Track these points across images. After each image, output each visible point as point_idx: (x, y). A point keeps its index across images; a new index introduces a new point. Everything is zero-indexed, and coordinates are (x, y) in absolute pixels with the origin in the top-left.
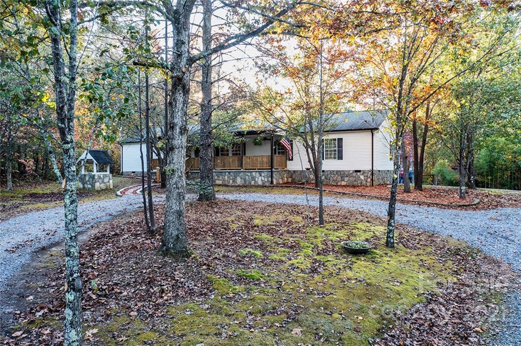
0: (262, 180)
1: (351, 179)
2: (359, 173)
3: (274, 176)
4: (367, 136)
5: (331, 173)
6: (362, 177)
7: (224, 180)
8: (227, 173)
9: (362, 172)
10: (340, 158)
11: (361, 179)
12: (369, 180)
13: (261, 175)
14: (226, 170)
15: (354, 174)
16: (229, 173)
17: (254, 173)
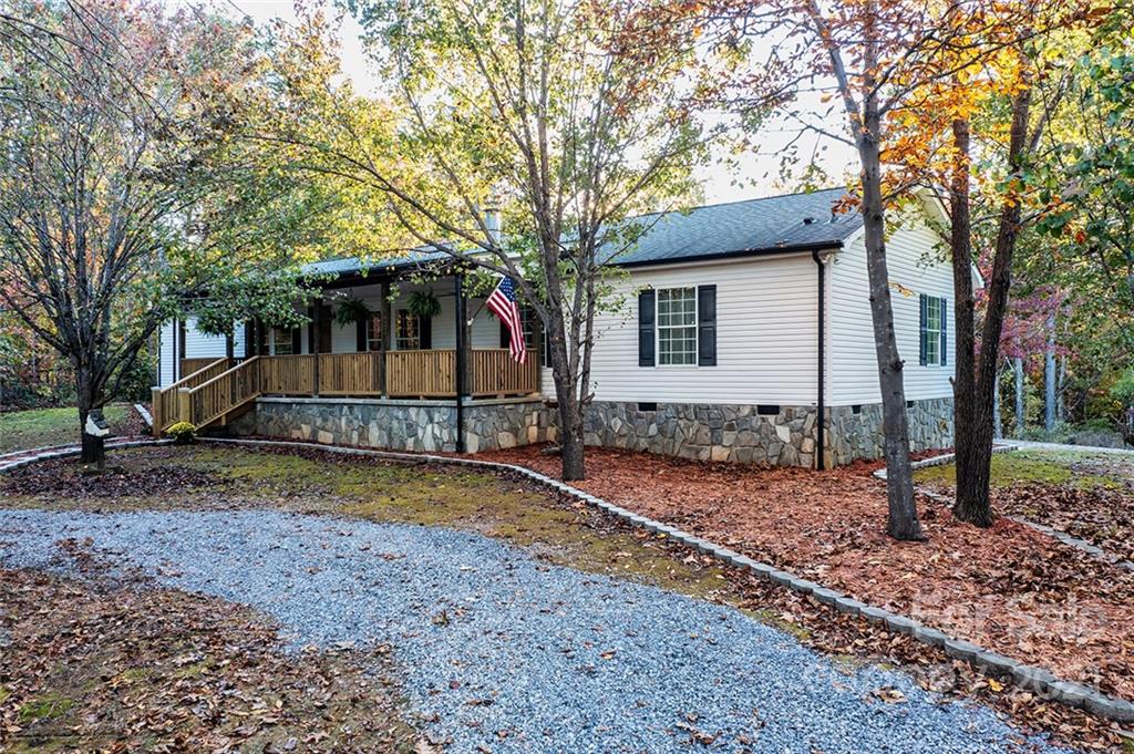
0: (435, 437)
1: (745, 437)
2: (771, 418)
3: (470, 422)
4: (800, 275)
5: (678, 412)
6: (784, 433)
7: (338, 431)
8: (345, 408)
9: (783, 413)
10: (708, 358)
11: (778, 441)
12: (808, 445)
13: (431, 420)
14: (344, 397)
15: (757, 421)
16: (351, 406)
17: (413, 412)
